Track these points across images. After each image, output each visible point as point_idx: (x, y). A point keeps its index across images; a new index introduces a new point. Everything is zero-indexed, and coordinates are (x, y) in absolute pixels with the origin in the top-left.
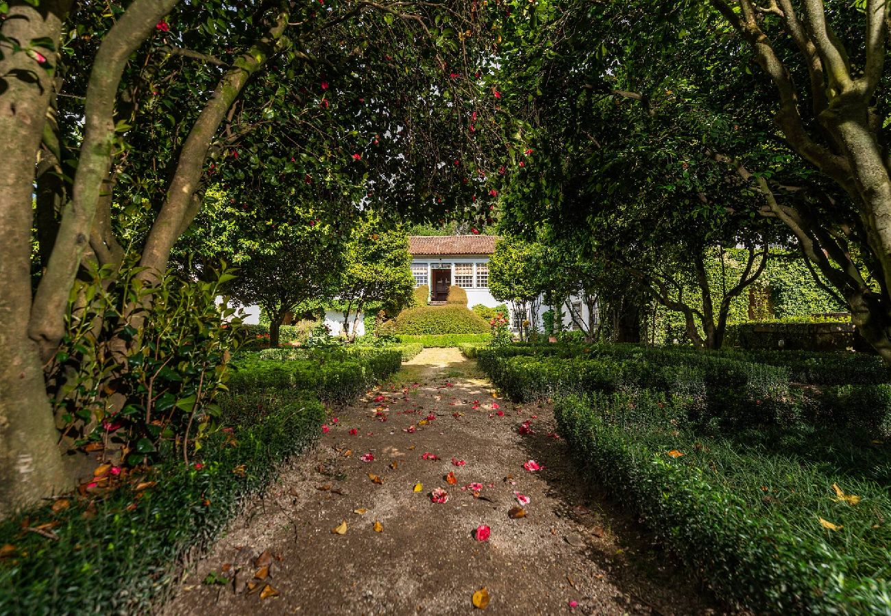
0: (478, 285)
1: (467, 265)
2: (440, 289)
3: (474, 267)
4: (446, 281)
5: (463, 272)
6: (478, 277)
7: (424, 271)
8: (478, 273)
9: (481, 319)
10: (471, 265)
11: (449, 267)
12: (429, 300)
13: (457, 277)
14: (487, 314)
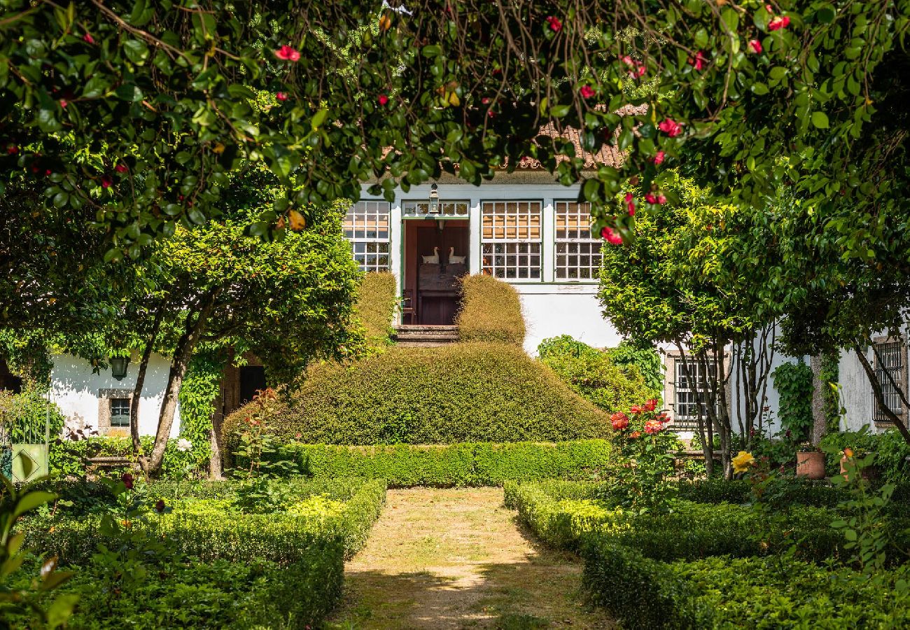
0: (561, 273)
1: (523, 204)
2: (432, 284)
3: (549, 212)
4: (454, 260)
5: (511, 229)
6: (560, 247)
7: (378, 226)
8: (561, 234)
9: (568, 393)
10: (537, 204)
11: (463, 210)
12: (396, 322)
13: (487, 247)
14: (590, 375)
